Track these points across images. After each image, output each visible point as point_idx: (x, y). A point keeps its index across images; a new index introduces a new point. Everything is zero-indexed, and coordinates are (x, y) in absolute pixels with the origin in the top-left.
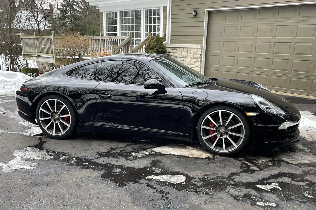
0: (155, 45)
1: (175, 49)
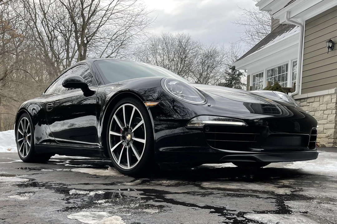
1: (304, 102)
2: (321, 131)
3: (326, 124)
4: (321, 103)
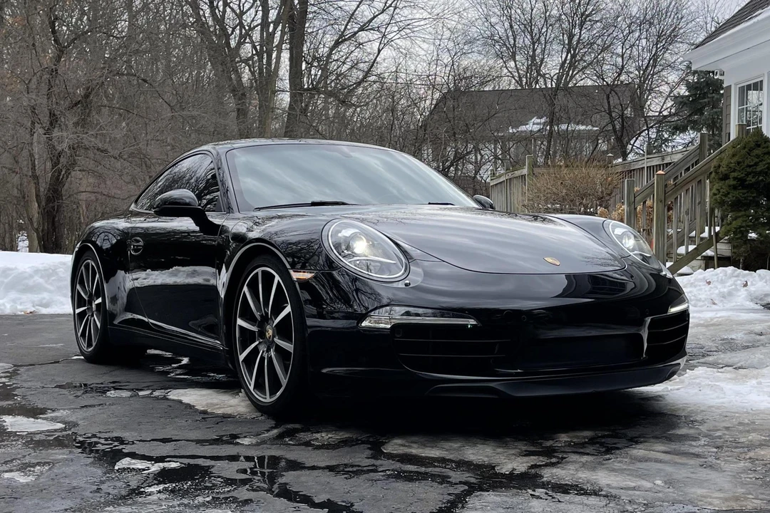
0: (731, 166)
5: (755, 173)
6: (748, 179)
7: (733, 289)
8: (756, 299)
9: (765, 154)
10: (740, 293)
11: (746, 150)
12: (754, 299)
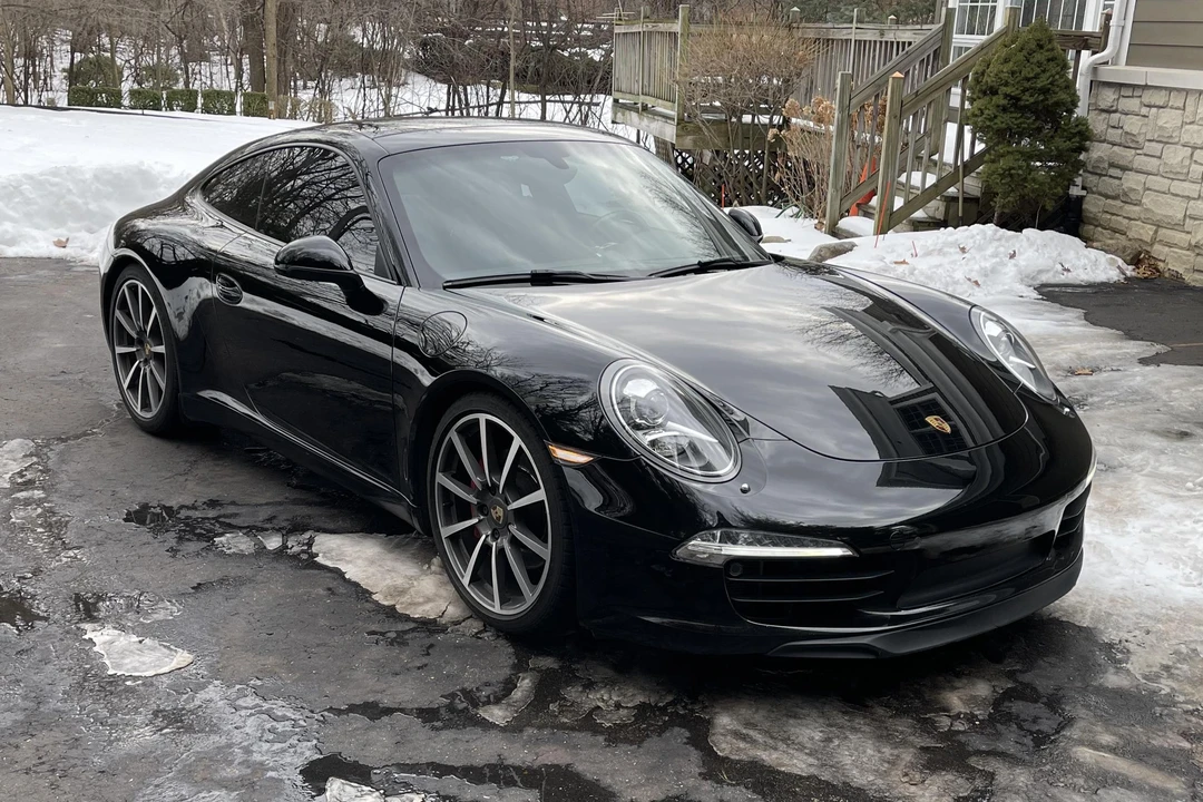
0: (1002, 75)
1: (1132, 97)
2: (1176, 221)
3: (1194, 199)
4: (1188, 117)
5: (1034, 89)
6: (1024, 98)
7: (997, 263)
8: (1027, 277)
9: (1049, 60)
10: (1007, 270)
11: (1025, 52)
12: (1025, 278)
